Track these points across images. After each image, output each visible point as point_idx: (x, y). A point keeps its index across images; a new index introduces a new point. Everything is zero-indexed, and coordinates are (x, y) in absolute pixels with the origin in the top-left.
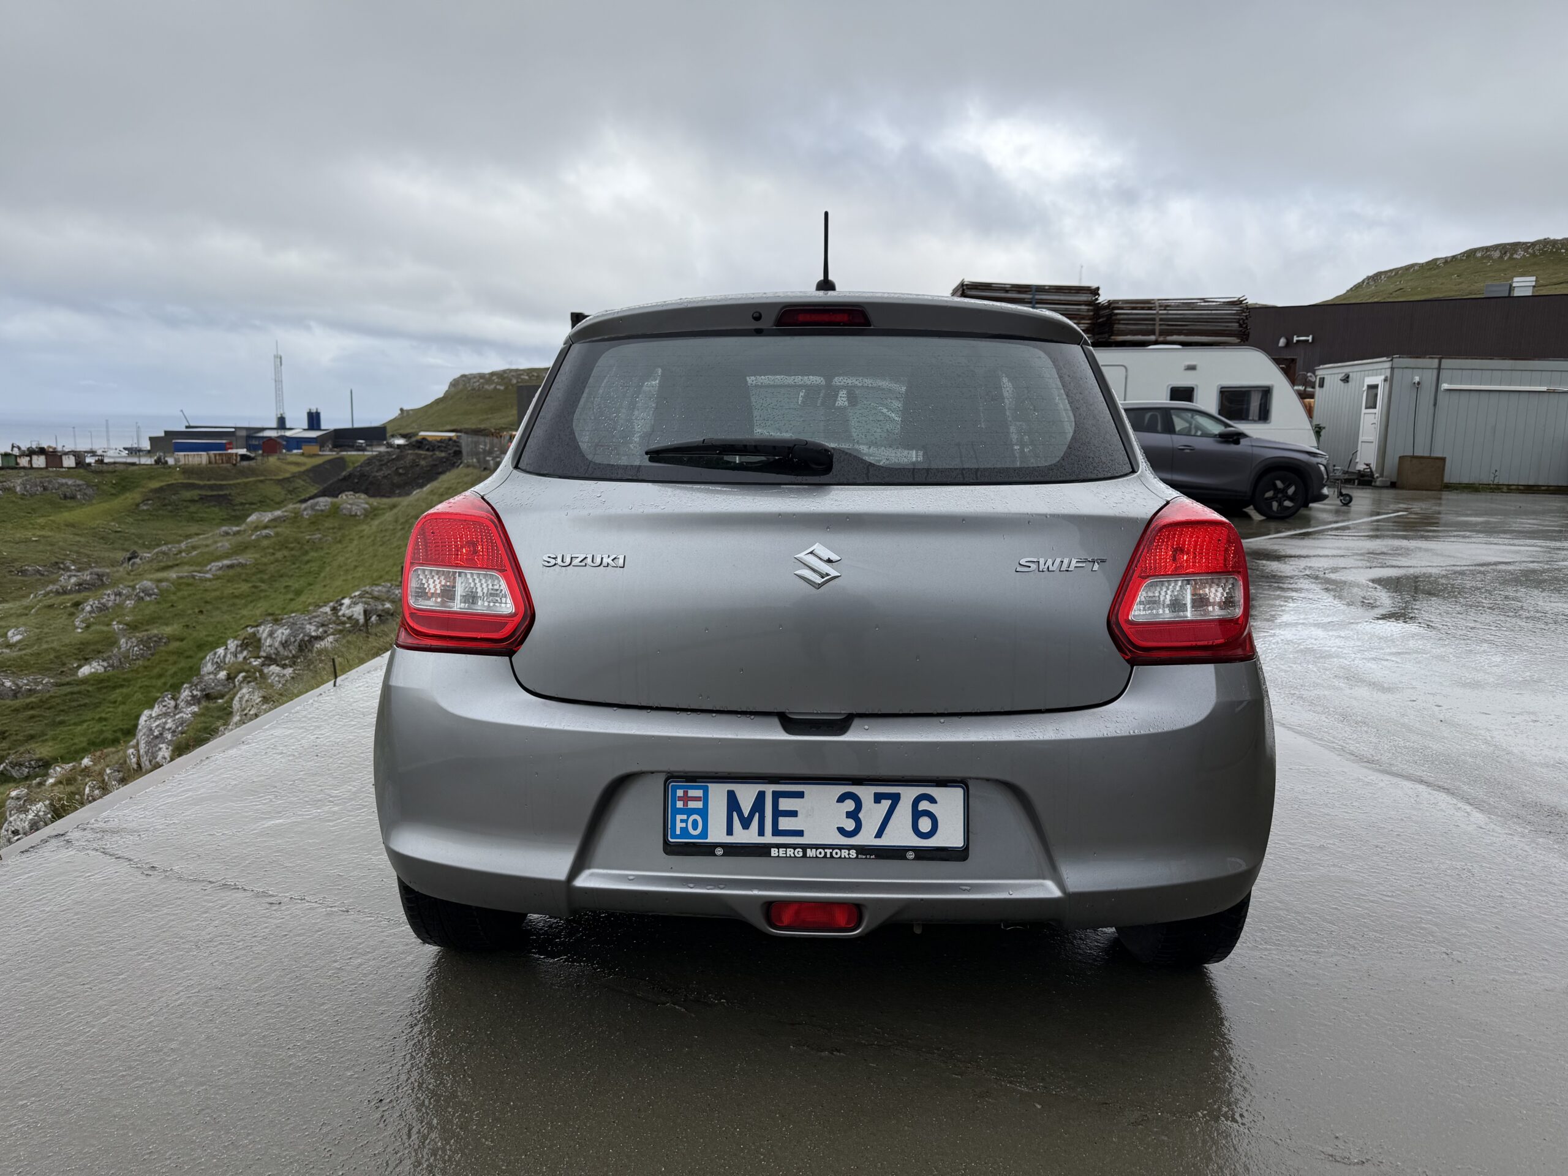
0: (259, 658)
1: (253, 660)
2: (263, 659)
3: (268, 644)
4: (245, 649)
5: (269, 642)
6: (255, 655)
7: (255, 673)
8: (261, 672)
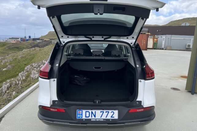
4: (31, 66)
5: (34, 65)
8: (34, 69)
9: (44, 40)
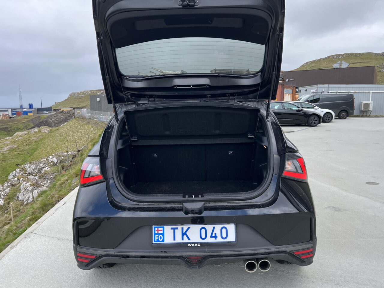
1: (24, 174)
2: (27, 174)
3: (29, 170)
4: (22, 171)
7: (26, 178)
9: (59, 111)
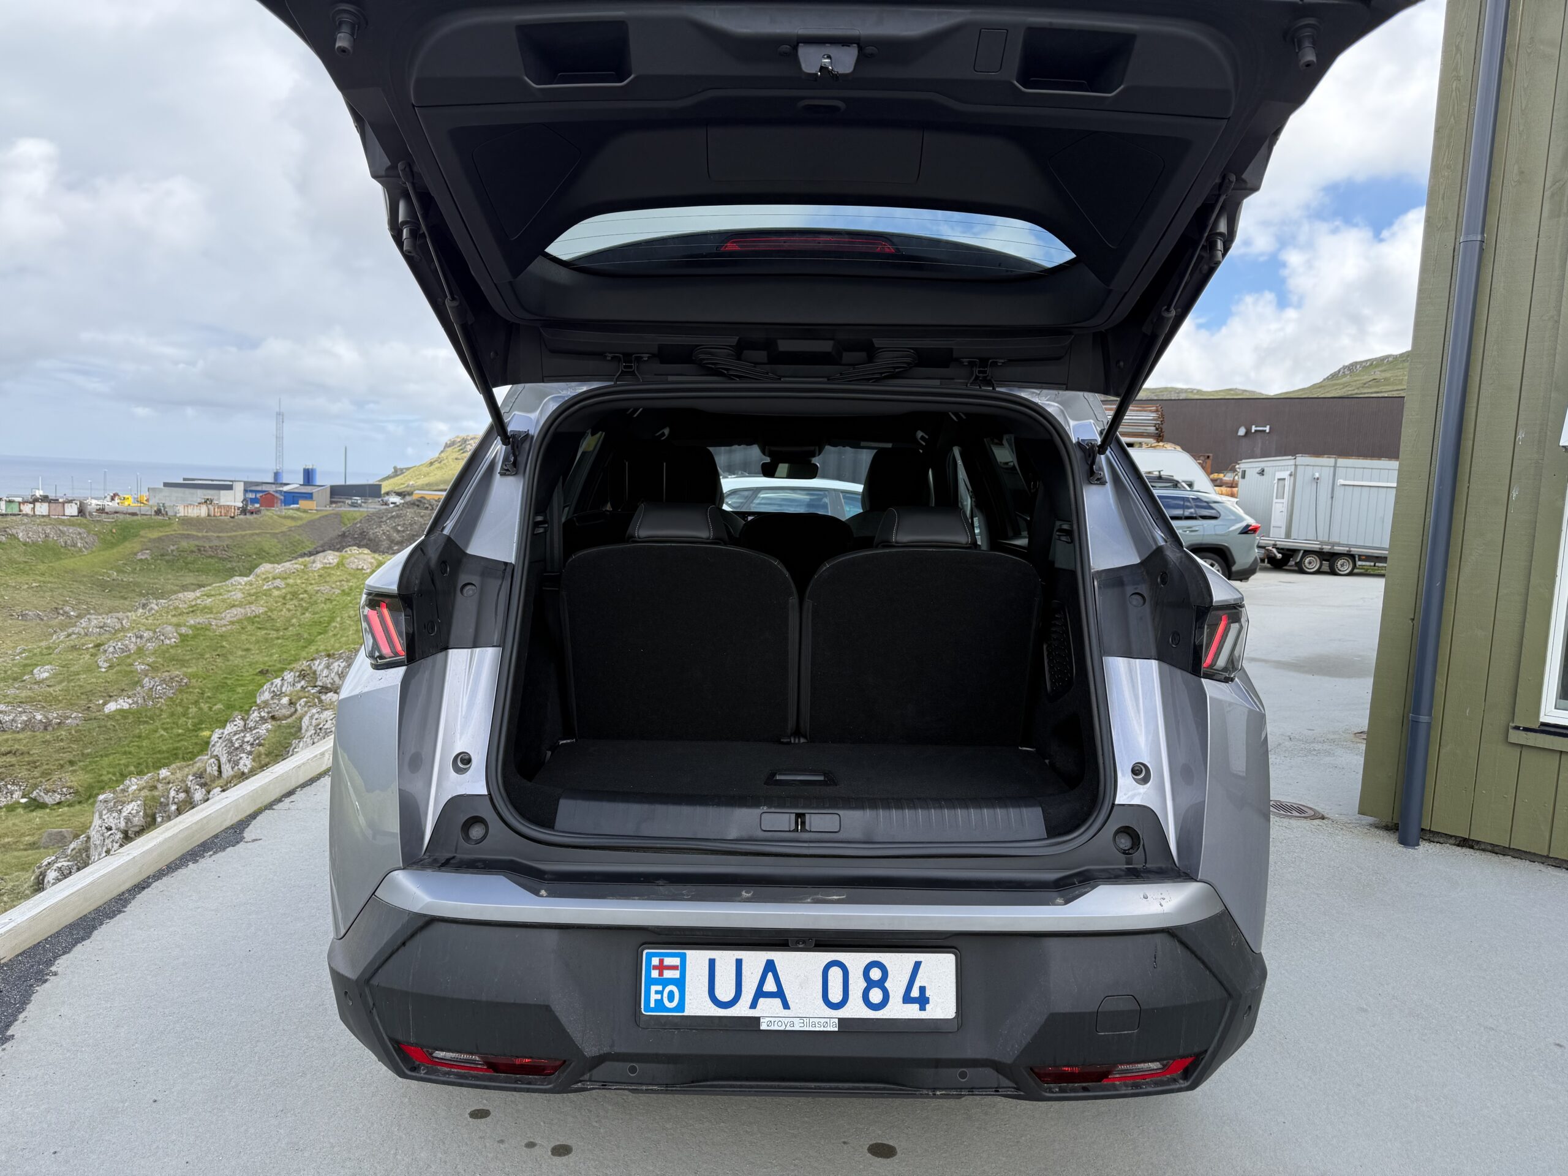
0: (316, 687)
1: (310, 688)
2: (319, 688)
3: (324, 675)
4: (303, 679)
5: (325, 672)
6: (312, 685)
7: (314, 699)
8: (319, 698)
9: (408, 498)
